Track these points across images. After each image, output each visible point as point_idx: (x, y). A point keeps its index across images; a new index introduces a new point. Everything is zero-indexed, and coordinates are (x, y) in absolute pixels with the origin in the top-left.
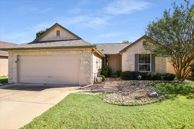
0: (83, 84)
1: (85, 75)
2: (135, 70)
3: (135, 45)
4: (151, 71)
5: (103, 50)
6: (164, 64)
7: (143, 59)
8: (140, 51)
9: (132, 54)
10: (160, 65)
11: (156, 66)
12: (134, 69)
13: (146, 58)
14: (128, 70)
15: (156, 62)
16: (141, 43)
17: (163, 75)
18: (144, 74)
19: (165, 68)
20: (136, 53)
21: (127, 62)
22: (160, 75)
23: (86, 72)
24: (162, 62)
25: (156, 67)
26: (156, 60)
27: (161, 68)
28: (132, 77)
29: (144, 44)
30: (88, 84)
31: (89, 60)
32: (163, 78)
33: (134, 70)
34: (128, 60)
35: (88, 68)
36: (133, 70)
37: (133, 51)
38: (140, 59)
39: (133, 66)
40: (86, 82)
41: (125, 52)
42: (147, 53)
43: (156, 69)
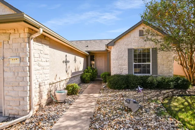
0: (10, 112)
1: (14, 90)
2: (129, 73)
3: (127, 35)
4: (151, 74)
5: (88, 46)
6: (170, 63)
7: (139, 55)
8: (136, 44)
9: (124, 49)
10: (164, 65)
11: (158, 66)
12: (127, 70)
13: (144, 55)
14: (118, 73)
15: (159, 61)
16: (136, 33)
17: (172, 81)
18: (143, 80)
19: (172, 69)
20: (130, 47)
21: (117, 61)
22: (168, 81)
23: (17, 84)
24: (168, 61)
25: (158, 68)
26: (158, 57)
27: (165, 69)
28: (124, 84)
29: (141, 34)
30: (21, 113)
31: (21, 56)
32: (172, 86)
33: (127, 73)
34: (118, 58)
35: (20, 75)
36: (125, 72)
37: (126, 45)
38: (135, 56)
39: (125, 66)
40: (17, 108)
41: (113, 45)
42: (146, 48)
43: (159, 71)
